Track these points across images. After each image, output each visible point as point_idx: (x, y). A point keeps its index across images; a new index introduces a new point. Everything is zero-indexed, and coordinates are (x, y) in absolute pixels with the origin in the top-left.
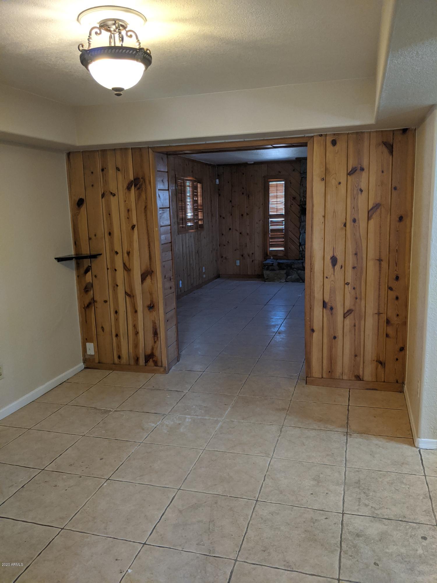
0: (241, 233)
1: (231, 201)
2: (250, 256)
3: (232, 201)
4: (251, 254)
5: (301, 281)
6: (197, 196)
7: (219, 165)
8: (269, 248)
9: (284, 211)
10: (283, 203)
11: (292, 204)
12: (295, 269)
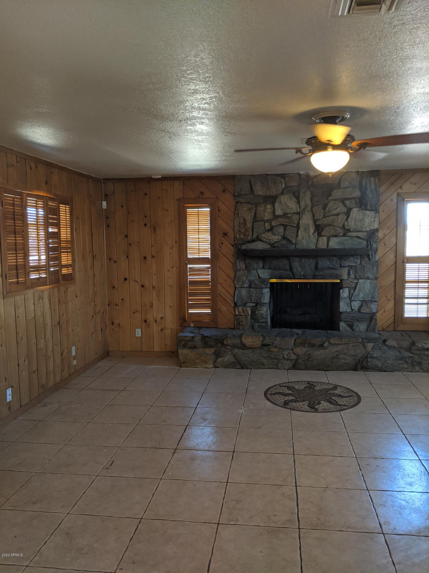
0: (143, 286)
1: (126, 236)
2: (158, 321)
3: (128, 236)
4: (158, 319)
5: (239, 367)
6: (57, 225)
7: (107, 180)
8: (188, 310)
9: (210, 253)
10: (209, 240)
11: (222, 244)
12: (229, 347)
